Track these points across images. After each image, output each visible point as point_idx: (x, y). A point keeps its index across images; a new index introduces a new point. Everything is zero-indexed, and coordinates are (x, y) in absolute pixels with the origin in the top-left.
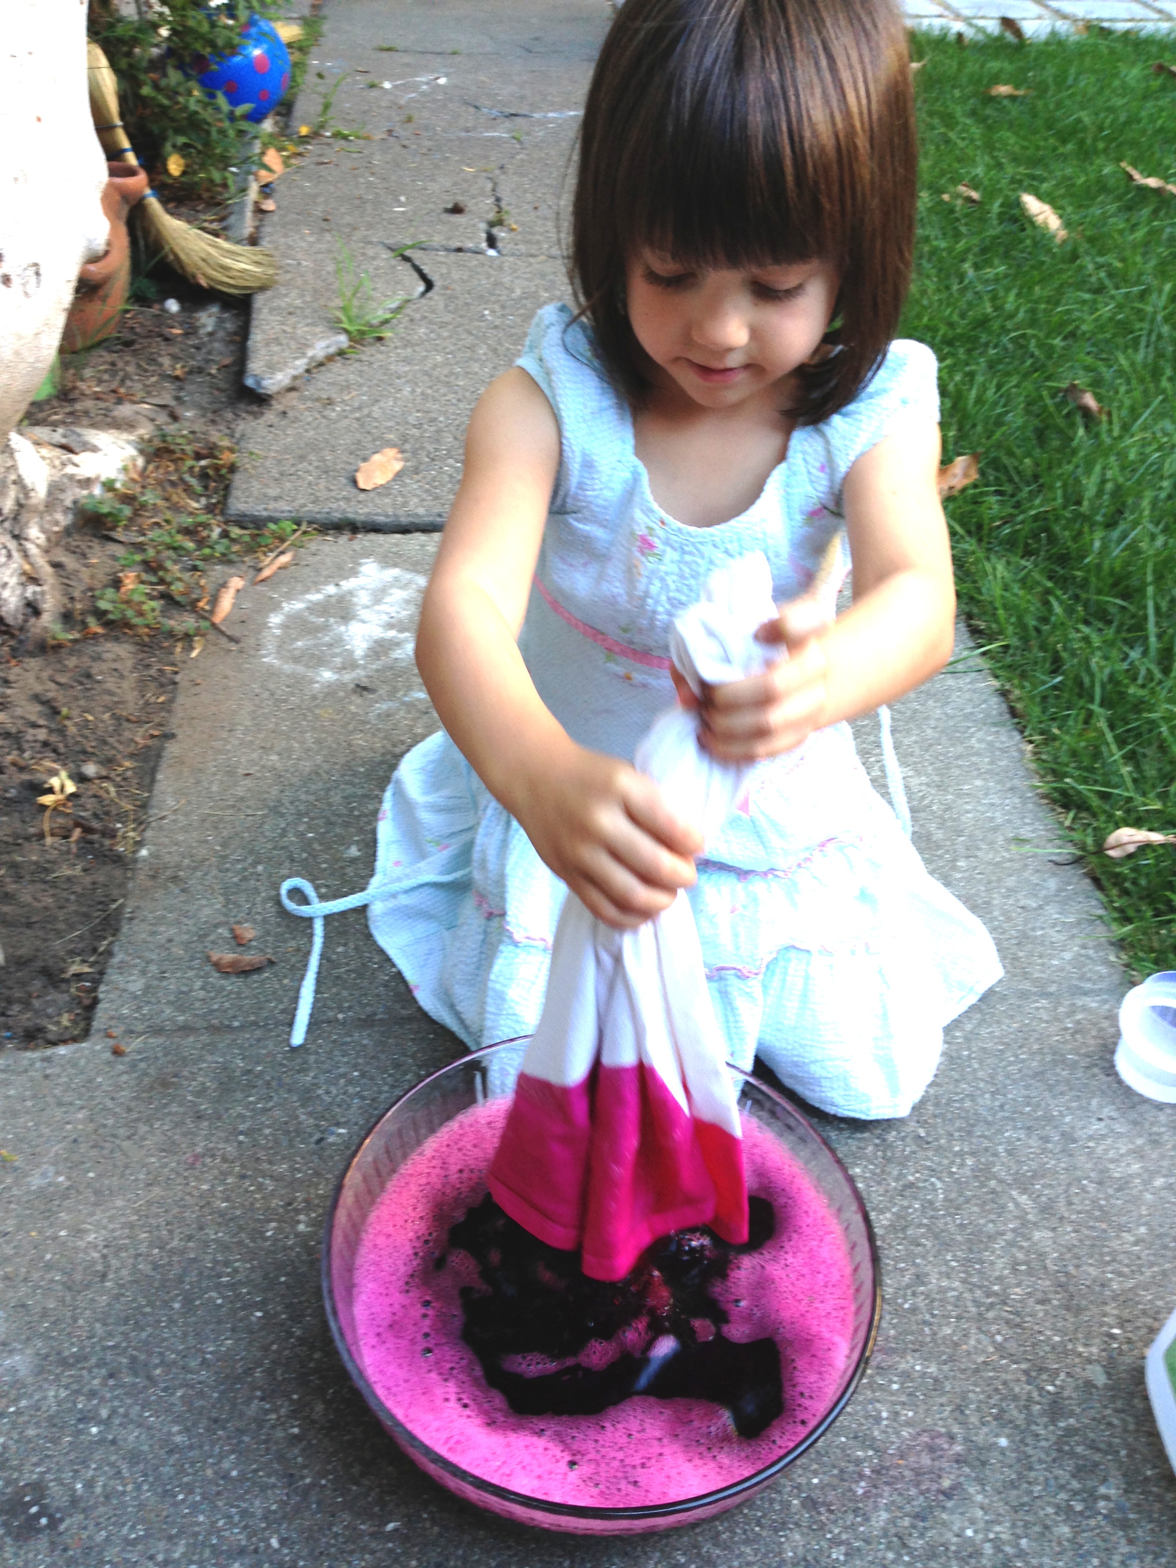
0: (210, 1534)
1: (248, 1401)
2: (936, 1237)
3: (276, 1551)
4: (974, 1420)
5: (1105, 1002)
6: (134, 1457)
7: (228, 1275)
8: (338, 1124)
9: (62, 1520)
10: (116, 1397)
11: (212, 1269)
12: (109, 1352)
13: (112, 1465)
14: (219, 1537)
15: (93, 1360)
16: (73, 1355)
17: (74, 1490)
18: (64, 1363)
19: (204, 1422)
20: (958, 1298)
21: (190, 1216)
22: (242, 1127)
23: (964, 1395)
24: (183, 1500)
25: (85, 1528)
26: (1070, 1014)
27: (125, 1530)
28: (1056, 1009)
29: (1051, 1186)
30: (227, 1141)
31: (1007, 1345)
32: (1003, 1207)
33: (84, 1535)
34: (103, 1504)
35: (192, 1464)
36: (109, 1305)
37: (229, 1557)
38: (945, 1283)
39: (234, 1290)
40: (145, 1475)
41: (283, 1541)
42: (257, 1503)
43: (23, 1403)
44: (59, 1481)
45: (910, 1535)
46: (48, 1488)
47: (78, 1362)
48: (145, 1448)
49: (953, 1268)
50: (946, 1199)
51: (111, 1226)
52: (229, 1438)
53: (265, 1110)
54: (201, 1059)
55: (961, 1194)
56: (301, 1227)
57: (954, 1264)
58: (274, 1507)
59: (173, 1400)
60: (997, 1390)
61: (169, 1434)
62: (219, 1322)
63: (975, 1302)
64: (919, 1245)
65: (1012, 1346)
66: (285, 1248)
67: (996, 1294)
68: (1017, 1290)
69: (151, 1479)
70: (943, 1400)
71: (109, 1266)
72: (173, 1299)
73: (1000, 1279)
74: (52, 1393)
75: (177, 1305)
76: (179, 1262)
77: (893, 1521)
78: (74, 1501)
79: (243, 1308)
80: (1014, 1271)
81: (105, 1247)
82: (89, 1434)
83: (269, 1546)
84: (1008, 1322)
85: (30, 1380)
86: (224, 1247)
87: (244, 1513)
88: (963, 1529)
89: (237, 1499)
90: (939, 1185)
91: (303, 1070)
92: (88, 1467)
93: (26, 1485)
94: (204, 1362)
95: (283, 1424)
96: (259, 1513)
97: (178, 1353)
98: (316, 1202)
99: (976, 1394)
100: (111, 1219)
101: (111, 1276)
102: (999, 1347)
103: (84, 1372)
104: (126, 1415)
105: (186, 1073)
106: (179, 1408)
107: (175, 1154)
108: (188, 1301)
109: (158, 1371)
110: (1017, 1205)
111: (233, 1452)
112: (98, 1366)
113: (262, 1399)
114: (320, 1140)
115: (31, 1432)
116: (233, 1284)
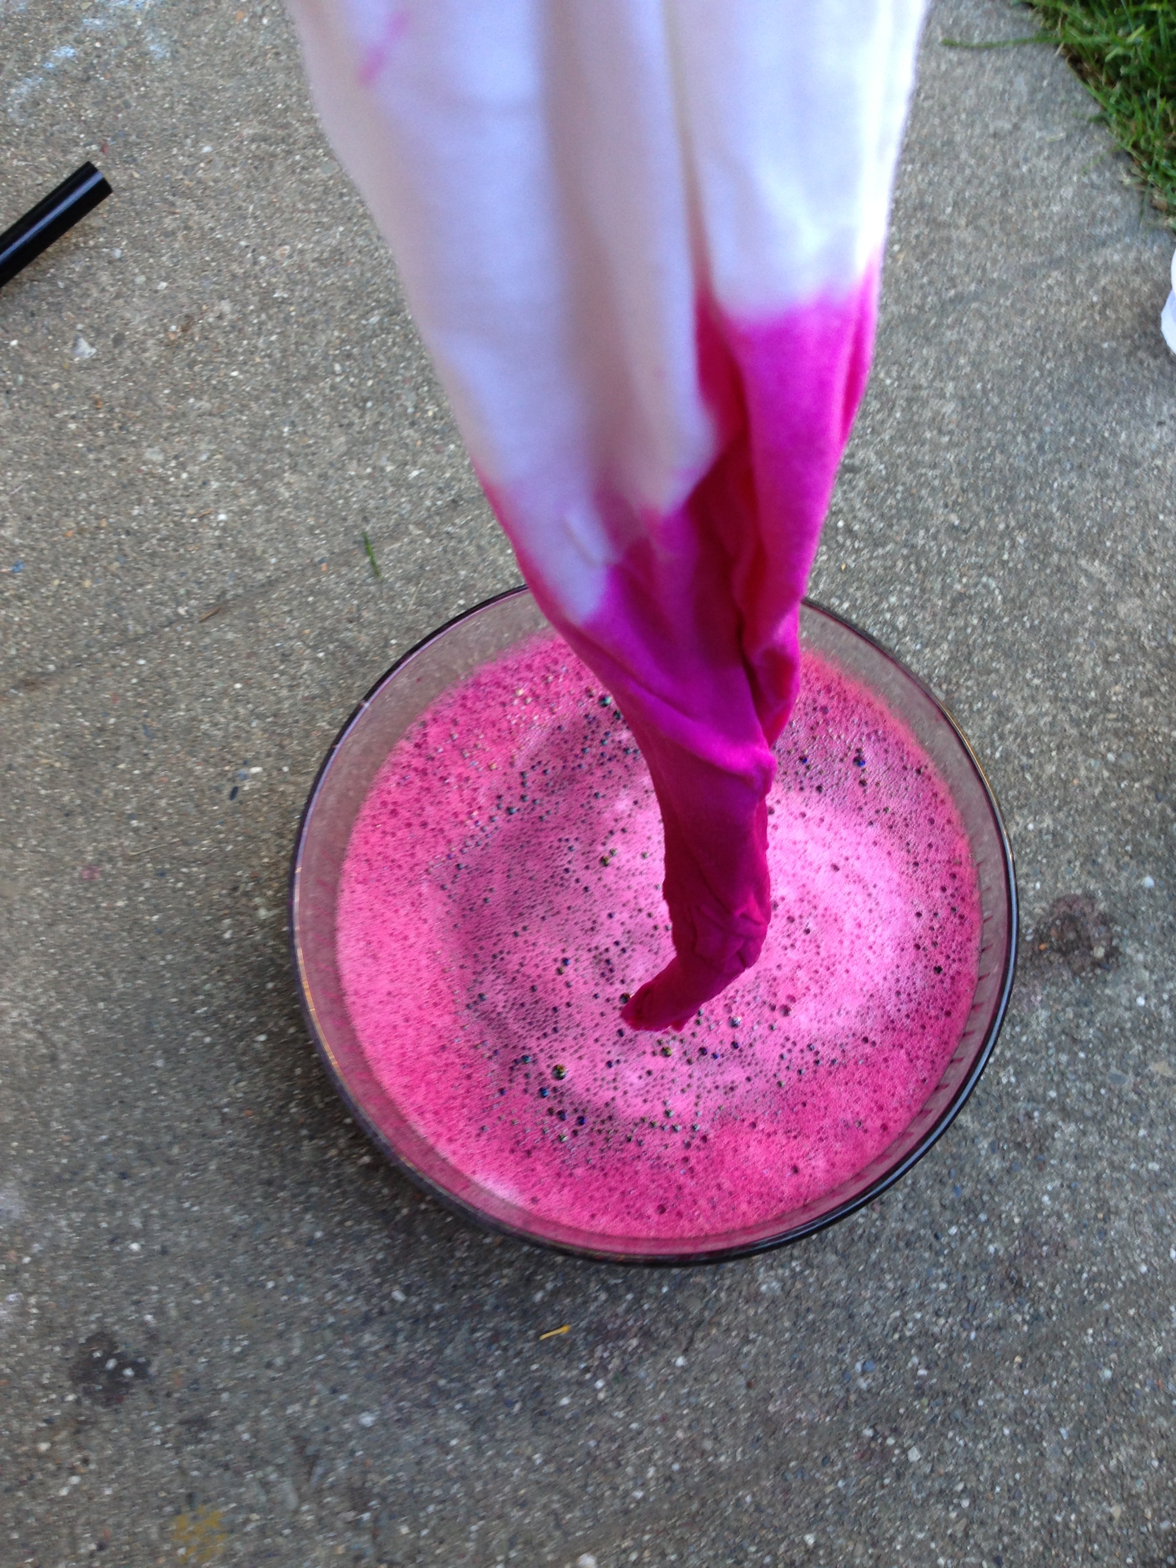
0: (322, 1314)
1: (297, 1148)
2: (1007, 654)
3: (403, 1304)
4: (1109, 866)
5: (1129, 247)
6: (196, 1262)
7: (203, 1004)
8: (246, 763)
9: (148, 1363)
10: (143, 1197)
11: (181, 1003)
12: (108, 1149)
13: (174, 1279)
14: (335, 1313)
15: (93, 1166)
16: (65, 1168)
17: (144, 1324)
18: (58, 1181)
19: (258, 1191)
20: (1052, 724)
21: (121, 946)
22: (129, 808)
23: (1090, 841)
24: (275, 1288)
25: (179, 1363)
26: (1091, 282)
27: (225, 1347)
28: (1072, 279)
29: (1124, 537)
30: (119, 834)
31: (1122, 762)
32: (1075, 586)
33: (181, 1370)
34: (185, 1327)
35: (266, 1242)
36: (78, 1092)
37: (355, 1331)
38: (1032, 710)
39: (218, 1021)
40: (218, 1276)
41: (407, 1290)
42: (359, 1257)
43: (36, 1247)
44: (122, 1320)
45: (1078, 1026)
46: (115, 1333)
47: (75, 1174)
48: (204, 1245)
49: (1037, 687)
50: (1004, 601)
51: (30, 994)
52: (294, 1196)
53: (147, 776)
54: (29, 733)
55: (1021, 585)
56: (263, 913)
57: (1036, 681)
58: (380, 1256)
59: (208, 1177)
60: (1125, 821)
61: (225, 1217)
62: (219, 1066)
63: (1076, 722)
64: (989, 673)
65: (1129, 761)
66: (255, 947)
67: (1095, 703)
68: (1118, 688)
69: (227, 1278)
70: (1070, 854)
71: (54, 1045)
72: (152, 1057)
73: (1094, 682)
74: (63, 1223)
75: (160, 1063)
76: (136, 1009)
77: (1054, 1018)
78: (153, 1336)
79: (240, 1038)
80: (1107, 664)
81: (36, 1022)
82: (132, 1253)
83: (393, 1301)
84: (1116, 733)
85: (29, 1218)
86: (183, 972)
87: (349, 1275)
88: (1133, 1000)
89: (335, 1262)
90: (993, 584)
91: (171, 704)
92: (148, 1293)
93: (89, 1340)
94: (224, 1118)
95: (348, 1157)
96: (367, 1269)
97: (188, 1120)
98: (265, 874)
99: (1103, 834)
100: (26, 984)
101: (63, 1056)
102: (1115, 769)
103: (90, 1184)
104: (163, 1215)
105: (21, 760)
106: (222, 1183)
107: (63, 873)
108: (169, 1054)
109: (175, 1150)
110: (1089, 576)
111: (306, 1210)
112: (102, 1170)
113: (311, 1138)
114: (234, 793)
115: (62, 1278)
116: (215, 1014)
